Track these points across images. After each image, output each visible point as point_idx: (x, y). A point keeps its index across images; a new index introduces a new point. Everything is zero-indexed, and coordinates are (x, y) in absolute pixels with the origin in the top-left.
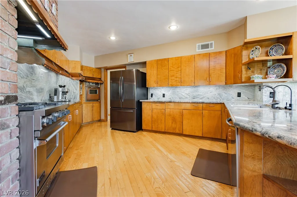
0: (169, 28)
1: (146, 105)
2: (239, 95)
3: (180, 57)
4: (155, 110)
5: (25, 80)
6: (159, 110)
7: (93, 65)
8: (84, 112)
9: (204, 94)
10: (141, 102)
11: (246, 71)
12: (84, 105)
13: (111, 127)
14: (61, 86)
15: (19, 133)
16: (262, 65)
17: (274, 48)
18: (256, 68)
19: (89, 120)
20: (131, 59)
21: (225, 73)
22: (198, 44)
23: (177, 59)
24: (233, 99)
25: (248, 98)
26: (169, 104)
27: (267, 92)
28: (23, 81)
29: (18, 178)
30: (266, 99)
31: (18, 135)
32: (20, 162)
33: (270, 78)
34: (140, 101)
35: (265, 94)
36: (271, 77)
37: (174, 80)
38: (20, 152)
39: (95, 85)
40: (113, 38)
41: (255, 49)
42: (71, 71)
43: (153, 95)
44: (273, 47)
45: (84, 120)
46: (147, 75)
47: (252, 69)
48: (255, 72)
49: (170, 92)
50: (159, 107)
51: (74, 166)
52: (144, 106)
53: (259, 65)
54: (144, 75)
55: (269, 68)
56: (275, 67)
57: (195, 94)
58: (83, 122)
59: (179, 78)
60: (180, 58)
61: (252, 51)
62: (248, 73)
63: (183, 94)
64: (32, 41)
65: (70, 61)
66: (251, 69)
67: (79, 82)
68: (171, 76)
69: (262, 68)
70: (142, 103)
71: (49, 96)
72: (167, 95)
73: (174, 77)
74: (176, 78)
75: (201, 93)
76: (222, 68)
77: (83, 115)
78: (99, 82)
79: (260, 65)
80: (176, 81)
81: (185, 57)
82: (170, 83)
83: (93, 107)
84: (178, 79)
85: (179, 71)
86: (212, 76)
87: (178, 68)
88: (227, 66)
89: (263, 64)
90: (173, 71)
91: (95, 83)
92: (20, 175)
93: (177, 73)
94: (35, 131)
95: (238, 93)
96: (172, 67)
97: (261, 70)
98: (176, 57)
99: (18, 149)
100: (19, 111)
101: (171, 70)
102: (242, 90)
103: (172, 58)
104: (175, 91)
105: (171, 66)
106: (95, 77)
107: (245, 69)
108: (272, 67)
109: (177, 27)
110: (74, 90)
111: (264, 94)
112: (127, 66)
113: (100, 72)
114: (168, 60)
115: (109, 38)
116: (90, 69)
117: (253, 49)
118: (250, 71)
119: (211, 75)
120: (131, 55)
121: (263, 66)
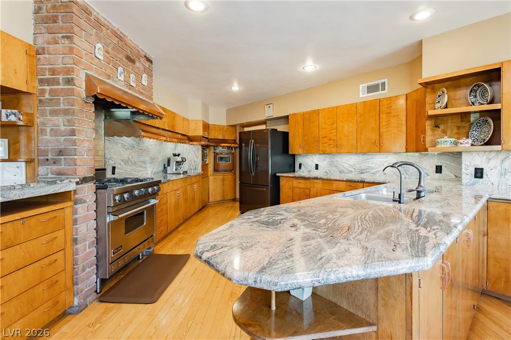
0: (303, 68)
1: (285, 180)
2: (439, 169)
3: (335, 107)
4: (297, 189)
5: (131, 151)
6: (302, 190)
7: (223, 122)
8: (212, 187)
9: (377, 166)
10: (279, 177)
11: (433, 130)
12: (211, 178)
13: (240, 211)
14: (175, 155)
15: (97, 208)
16: (460, 120)
17: (478, 89)
18: (449, 124)
19: (219, 198)
20: (270, 112)
21: (405, 133)
22: (363, 85)
23: (331, 110)
24: (427, 177)
25: (456, 176)
26: (315, 181)
27: (470, 168)
28: (128, 152)
29: (95, 245)
30: (468, 181)
31: (95, 209)
32: (97, 232)
33: (461, 145)
34: (277, 174)
35: (466, 172)
36: (462, 142)
37: (326, 143)
38: (97, 223)
39: (226, 149)
40: (235, 88)
41: (441, 92)
42: (191, 134)
43: (302, 166)
44: (475, 88)
45: (210, 197)
46: (290, 135)
47: (442, 127)
48: (449, 132)
49: (326, 162)
50: (302, 186)
51: (170, 250)
52: (283, 182)
53: (455, 120)
54: (286, 135)
55: (472, 124)
56: (480, 123)
57: (364, 166)
58: (210, 201)
59: (334, 140)
60: (336, 109)
61: (439, 96)
62: (436, 133)
63: (345, 165)
64: (130, 112)
65: (190, 121)
66: (440, 126)
67: (200, 147)
68: (323, 138)
69: (460, 124)
70: (281, 178)
71: (163, 167)
72: (321, 166)
73: (326, 139)
74: (330, 140)
75: (374, 165)
76: (402, 124)
77: (210, 191)
78: (233, 145)
79: (457, 120)
80: (330, 145)
81: (343, 107)
82: (321, 148)
83: (223, 180)
84: (331, 142)
85: (333, 129)
86: (384, 137)
87: (332, 124)
88: (408, 120)
89: (461, 118)
90: (325, 129)
91: (227, 147)
92: (97, 244)
93: (330, 133)
94: (108, 207)
95: (437, 167)
96: (324, 123)
97: (459, 128)
98: (329, 108)
99: (95, 221)
100: (96, 189)
101: (322, 129)
102: (444, 161)
103: (323, 110)
104: (333, 160)
105: (322, 123)
106: (226, 138)
107: (430, 127)
108: (475, 124)
109: (316, 67)
110: (195, 158)
111: (463, 170)
112: (267, 122)
113: (234, 131)
114: (317, 112)
115: (231, 88)
116: (220, 128)
117: (439, 94)
118: (440, 130)
119: (382, 137)
120: (269, 107)
121: (462, 121)
